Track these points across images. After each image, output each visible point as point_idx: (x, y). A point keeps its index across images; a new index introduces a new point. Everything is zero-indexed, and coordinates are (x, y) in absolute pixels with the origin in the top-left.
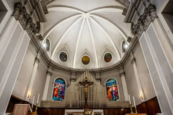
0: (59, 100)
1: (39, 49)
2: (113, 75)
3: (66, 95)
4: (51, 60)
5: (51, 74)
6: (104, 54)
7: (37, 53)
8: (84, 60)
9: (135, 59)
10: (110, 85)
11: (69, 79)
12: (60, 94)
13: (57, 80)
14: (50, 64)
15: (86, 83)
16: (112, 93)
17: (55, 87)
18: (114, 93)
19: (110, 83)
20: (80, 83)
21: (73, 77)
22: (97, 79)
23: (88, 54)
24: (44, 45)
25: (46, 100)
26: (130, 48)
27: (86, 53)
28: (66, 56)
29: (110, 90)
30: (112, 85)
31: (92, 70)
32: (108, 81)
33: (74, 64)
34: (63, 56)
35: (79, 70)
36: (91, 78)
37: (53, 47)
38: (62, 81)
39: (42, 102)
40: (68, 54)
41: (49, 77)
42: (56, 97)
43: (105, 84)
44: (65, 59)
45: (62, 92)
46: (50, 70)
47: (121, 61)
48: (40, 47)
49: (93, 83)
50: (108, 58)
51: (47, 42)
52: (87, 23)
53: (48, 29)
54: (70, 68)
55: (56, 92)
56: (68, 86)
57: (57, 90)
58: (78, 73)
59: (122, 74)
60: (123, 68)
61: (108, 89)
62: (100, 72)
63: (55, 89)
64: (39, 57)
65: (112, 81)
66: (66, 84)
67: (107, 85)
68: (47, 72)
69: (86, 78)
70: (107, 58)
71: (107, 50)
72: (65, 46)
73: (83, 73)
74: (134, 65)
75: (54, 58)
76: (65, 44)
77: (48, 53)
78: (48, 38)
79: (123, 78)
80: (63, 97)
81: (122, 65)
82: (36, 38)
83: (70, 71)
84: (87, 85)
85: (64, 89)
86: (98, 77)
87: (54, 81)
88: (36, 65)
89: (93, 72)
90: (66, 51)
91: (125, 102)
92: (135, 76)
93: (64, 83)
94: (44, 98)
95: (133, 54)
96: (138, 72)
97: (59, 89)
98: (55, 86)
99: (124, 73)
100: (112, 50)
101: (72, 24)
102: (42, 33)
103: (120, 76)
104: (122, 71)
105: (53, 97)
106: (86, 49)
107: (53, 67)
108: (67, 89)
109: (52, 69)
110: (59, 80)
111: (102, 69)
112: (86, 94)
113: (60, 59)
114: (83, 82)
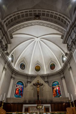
0: (19, 97)
1: (6, 62)
2: (57, 79)
3: (24, 93)
4: (14, 69)
5: (14, 79)
6: (50, 64)
7: (5, 64)
8: (37, 68)
9: (71, 68)
10: (54, 86)
11: (26, 82)
13: (18, 82)
14: (13, 71)
15: (38, 84)
16: (56, 91)
17: (17, 88)
18: (57, 91)
19: (55, 84)
20: (34, 84)
21: (29, 80)
22: (45, 82)
23: (39, 65)
24: (10, 59)
25: (9, 97)
26: (67, 60)
28: (24, 66)
29: (55, 89)
30: (56, 86)
31: (42, 75)
32: (53, 83)
33: (30, 71)
34: (23, 66)
35: (33, 75)
36: (41, 81)
37: (16, 60)
38: (22, 84)
39: (7, 99)
41: (12, 81)
42: (17, 94)
43: (51, 85)
44: (24, 68)
45: (22, 91)
46: (13, 76)
47: (61, 69)
48: (7, 60)
49: (43, 84)
50: (52, 67)
51: (12, 57)
52: (38, 44)
53: (12, 48)
54: (27, 74)
55: (17, 92)
57: (18, 90)
58: (33, 77)
59: (63, 77)
60: (63, 74)
61: (53, 88)
64: (6, 67)
65: (56, 83)
67: (52, 86)
68: (11, 77)
69: (38, 81)
71: (52, 61)
72: (24, 59)
73: (36, 77)
74: (71, 72)
75: (16, 67)
77: (13, 64)
78: (13, 54)
79: (63, 81)
81: (62, 71)
82: (5, 54)
83: (27, 76)
84: (39, 86)
85: (22, 89)
86: (46, 80)
87: (16, 83)
88: (4, 72)
89: (43, 77)
90: (25, 62)
91: (65, 98)
92: (71, 79)
93: (23, 85)
95: (69, 64)
96: (73, 76)
97: (19, 89)
98: (16, 87)
99: (64, 77)
100: (55, 62)
101: (28, 45)
102: (9, 51)
103: (62, 79)
104: (62, 76)
105: (15, 95)
106: (38, 61)
107: (16, 73)
108: (24, 89)
109: (15, 75)
110: (19, 83)
111: (49, 74)
112: (38, 93)
113: (20, 68)
114: (36, 84)
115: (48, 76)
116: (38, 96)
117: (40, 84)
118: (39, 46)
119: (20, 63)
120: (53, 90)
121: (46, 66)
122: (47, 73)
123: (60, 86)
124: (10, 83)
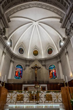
0: (19, 78)
1: (5, 46)
2: (53, 63)
3: (23, 75)
4: (13, 53)
5: (13, 62)
6: (48, 48)
7: (4, 48)
8: (35, 53)
9: (67, 52)
10: (51, 69)
11: (25, 65)
12: (20, 75)
13: (17, 66)
14: (12, 55)
15: (36, 68)
16: (52, 74)
17: (16, 71)
18: (54, 74)
20: (32, 67)
21: (28, 64)
23: (37, 49)
24: (8, 43)
25: (10, 78)
26: (64, 44)
27: (36, 48)
28: (23, 50)
29: (52, 72)
31: (40, 59)
32: (50, 66)
33: (28, 55)
34: (21, 51)
35: (31, 59)
36: (39, 65)
37: (14, 44)
38: (21, 67)
39: (8, 80)
40: (24, 49)
41: (12, 64)
42: (17, 76)
43: (48, 69)
45: (21, 74)
46: (13, 60)
47: (58, 53)
48: (6, 45)
49: (40, 67)
50: (50, 51)
51: (10, 41)
52: (36, 28)
53: (10, 33)
54: (25, 58)
55: (16, 74)
56: (24, 70)
57: (17, 72)
58: (31, 61)
59: (59, 61)
60: (60, 58)
61: (50, 71)
63: (16, 72)
64: (5, 51)
65: (53, 66)
66: (23, 68)
68: (11, 61)
69: (36, 64)
70: (50, 52)
71: (49, 46)
72: (22, 44)
73: (34, 61)
74: (67, 56)
75: (15, 51)
76: (22, 42)
77: (11, 49)
78: (11, 39)
79: (60, 64)
80: (21, 77)
81: (59, 56)
82: (3, 39)
83: (26, 60)
86: (44, 64)
87: (15, 67)
88: (4, 56)
89: (41, 61)
90: (23, 47)
91: (60, 79)
92: (67, 63)
95: (66, 49)
96: (69, 60)
97: (18, 72)
98: (16, 69)
99: (61, 61)
100: (53, 47)
101: (26, 29)
102: (7, 35)
103: (58, 63)
104: (59, 60)
105: (15, 77)
106: (36, 46)
107: (15, 58)
108: (24, 71)
109: (14, 59)
110: (18, 66)
111: (46, 58)
112: (36, 75)
113: (19, 52)
114: (34, 67)
115: (46, 60)
116: (36, 78)
117: (38, 67)
118: (37, 31)
119: (19, 47)
121: (44, 51)
122: (45, 58)
123: (56, 69)
124: (10, 66)
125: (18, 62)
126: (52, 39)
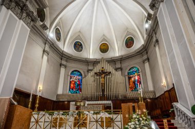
0: (76, 93)
1: (46, 41)
2: (135, 63)
3: (83, 87)
4: (63, 51)
5: (65, 67)
6: (126, 37)
7: (45, 44)
9: (157, 41)
10: (132, 74)
11: (86, 71)
12: (77, 87)
13: (73, 72)
14: (62, 55)
15: (103, 73)
16: (134, 82)
17: (71, 80)
18: (136, 82)
19: (133, 72)
20: (96, 73)
21: (90, 68)
22: (116, 69)
23: (107, 41)
25: (61, 93)
26: (151, 27)
27: (104, 40)
28: (81, 45)
29: (133, 79)
30: (134, 74)
31: (111, 58)
32: (130, 70)
33: (91, 53)
34: (78, 46)
35: (97, 59)
36: (109, 68)
37: (65, 36)
38: (79, 73)
39: (58, 96)
40: (84, 43)
41: (63, 70)
42: (73, 89)
43: (126, 74)
44: (80, 49)
45: (80, 85)
46: (64, 62)
47: (143, 45)
48: (47, 38)
50: (129, 42)
54: (86, 59)
55: (72, 85)
57: (73, 82)
58: (95, 62)
59: (145, 60)
60: (147, 53)
61: (130, 78)
62: (121, 60)
63: (71, 82)
64: (47, 48)
65: (135, 69)
66: (83, 75)
67: (128, 74)
68: (61, 65)
70: (129, 44)
71: (128, 33)
72: (79, 34)
73: (101, 62)
74: (157, 48)
75: (67, 48)
76: (80, 32)
77: (60, 45)
78: (58, 27)
79: (147, 65)
80: (80, 90)
81: (145, 49)
83: (87, 62)
86: (118, 66)
87: (70, 74)
89: (112, 61)
90: (81, 40)
91: (149, 92)
92: (158, 61)
93: (81, 75)
94: (60, 92)
95: (156, 34)
96: (161, 56)
97: (75, 82)
98: (71, 78)
99: (148, 59)
103: (144, 62)
104: (145, 57)
105: (70, 90)
106: (104, 35)
107: (67, 58)
108: (83, 80)
109: (66, 61)
110: (75, 72)
111: (122, 56)
113: (75, 49)
114: (99, 73)
117: (106, 72)
119: (73, 41)
120: (129, 80)
121: (119, 42)
122: (120, 55)
123: (141, 74)
124: (59, 73)
125: (73, 66)
126: (132, 18)
